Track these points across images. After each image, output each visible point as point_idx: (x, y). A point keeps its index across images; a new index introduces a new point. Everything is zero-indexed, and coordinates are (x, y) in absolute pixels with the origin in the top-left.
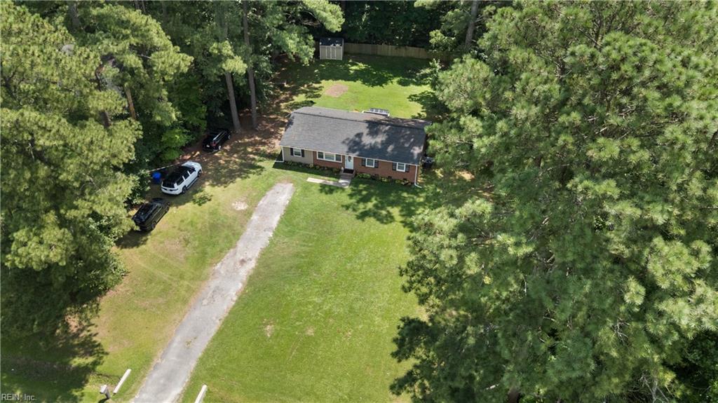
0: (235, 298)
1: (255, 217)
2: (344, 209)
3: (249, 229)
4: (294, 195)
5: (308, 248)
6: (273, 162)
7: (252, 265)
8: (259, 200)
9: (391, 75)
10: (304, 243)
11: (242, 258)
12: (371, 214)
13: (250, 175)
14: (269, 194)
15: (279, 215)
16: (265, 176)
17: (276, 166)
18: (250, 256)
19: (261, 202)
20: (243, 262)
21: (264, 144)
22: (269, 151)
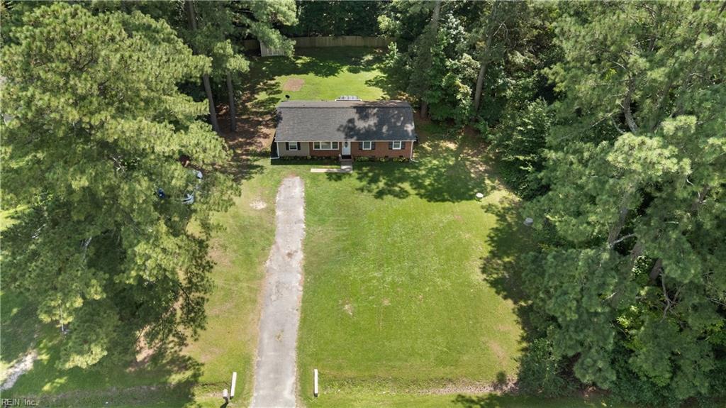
0: (301, 288)
1: (279, 213)
2: (360, 191)
3: (279, 225)
4: (306, 186)
5: (345, 232)
6: (269, 160)
7: (300, 256)
8: (274, 197)
9: (338, 65)
10: (339, 228)
11: (287, 252)
12: (387, 191)
13: (253, 175)
14: (281, 189)
15: (302, 208)
16: (268, 173)
17: (273, 163)
18: (294, 249)
19: (278, 198)
20: (290, 255)
21: (251, 144)
22: (259, 150)
